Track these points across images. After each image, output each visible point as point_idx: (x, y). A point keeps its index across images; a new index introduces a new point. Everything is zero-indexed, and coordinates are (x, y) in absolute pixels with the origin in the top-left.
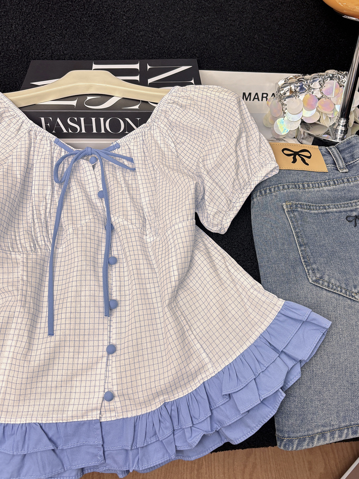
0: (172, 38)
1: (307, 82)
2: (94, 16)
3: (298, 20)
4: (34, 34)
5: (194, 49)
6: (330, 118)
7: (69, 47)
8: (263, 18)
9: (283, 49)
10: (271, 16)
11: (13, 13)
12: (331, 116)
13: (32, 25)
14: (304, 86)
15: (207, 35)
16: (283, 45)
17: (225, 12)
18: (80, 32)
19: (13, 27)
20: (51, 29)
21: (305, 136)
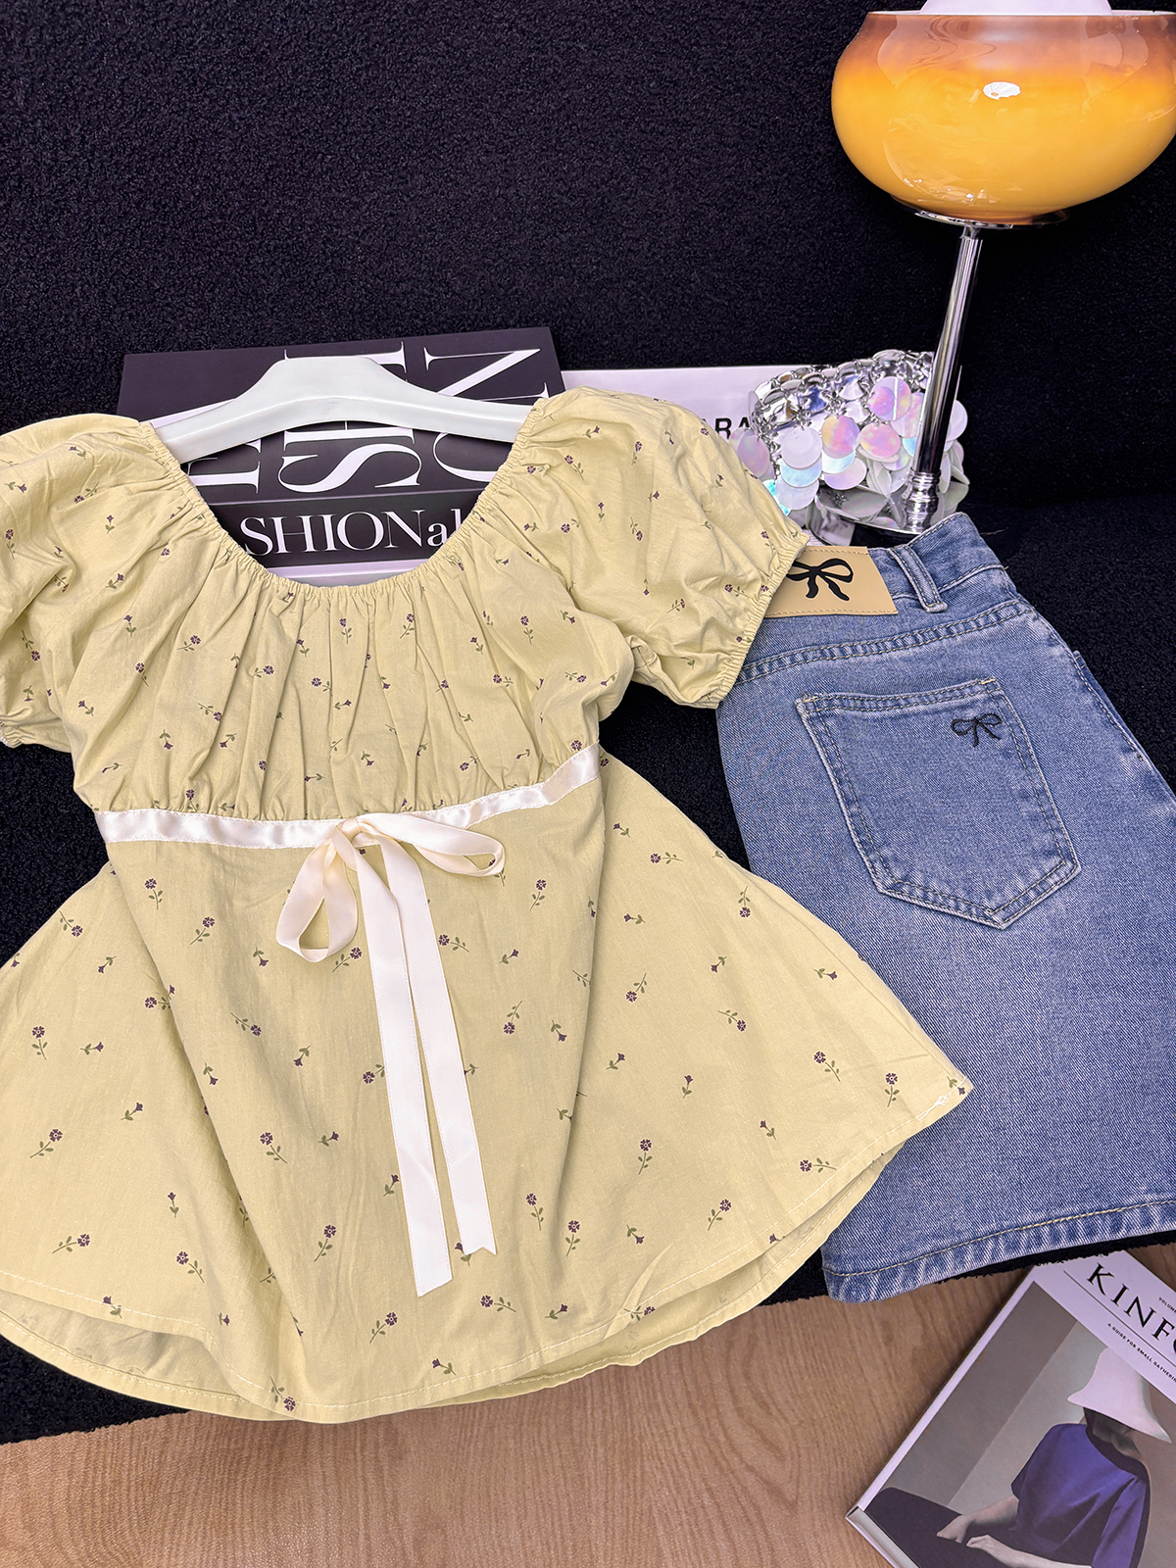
1: (828, 386)
2: (280, 250)
3: (799, 227)
4: (133, 307)
5: (539, 319)
6: (890, 472)
7: (223, 334)
8: (710, 228)
9: (765, 303)
10: (729, 221)
11: (75, 256)
12: (894, 468)
13: (124, 283)
14: (820, 396)
15: (571, 280)
16: (763, 294)
17: (613, 219)
18: (248, 294)
19: (77, 290)
20: (173, 292)
21: (833, 523)
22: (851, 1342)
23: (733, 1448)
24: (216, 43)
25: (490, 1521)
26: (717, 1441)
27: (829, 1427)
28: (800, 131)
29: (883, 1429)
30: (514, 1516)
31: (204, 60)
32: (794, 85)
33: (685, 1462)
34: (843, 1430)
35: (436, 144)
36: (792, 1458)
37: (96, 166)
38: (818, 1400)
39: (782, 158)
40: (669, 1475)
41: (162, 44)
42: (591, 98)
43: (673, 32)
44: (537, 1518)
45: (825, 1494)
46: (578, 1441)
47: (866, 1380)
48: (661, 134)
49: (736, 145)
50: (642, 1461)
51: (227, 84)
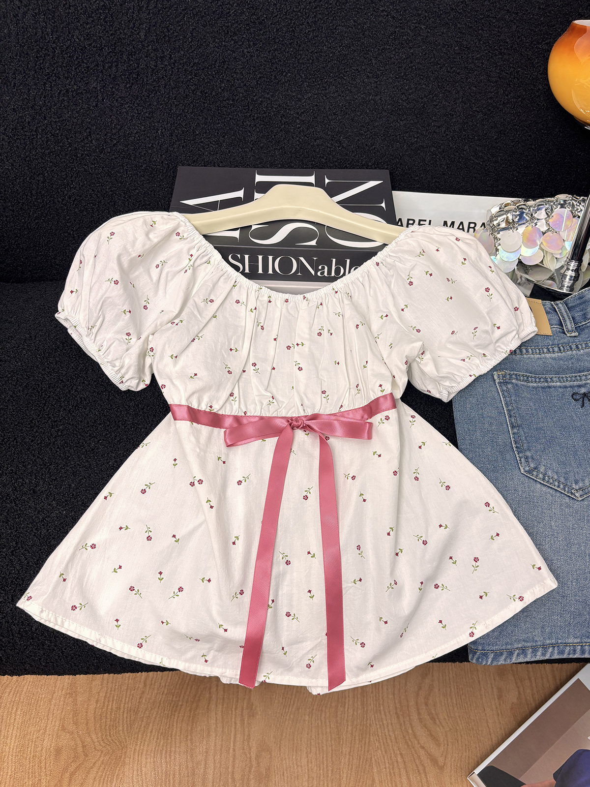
0: (357, 149)
1: (529, 210)
2: (260, 119)
3: (524, 126)
4: (184, 142)
5: (384, 163)
6: (556, 258)
7: (226, 159)
8: (477, 123)
9: (501, 165)
10: (488, 121)
11: (160, 115)
12: (558, 257)
13: (182, 130)
14: (525, 215)
15: (403, 145)
16: (501, 159)
17: (428, 116)
18: (241, 140)
19: (159, 132)
20: (205, 136)
21: (523, 282)
22: (481, 695)
23: (415, 736)
24: (240, 13)
25: (293, 752)
26: (408, 732)
27: (464, 734)
28: (531, 77)
29: (492, 739)
30: (305, 752)
31: (234, 22)
32: (530, 53)
33: (391, 739)
34: (471, 736)
35: (343, 71)
36: (444, 746)
37: (175, 70)
38: (460, 720)
39: (520, 90)
40: (382, 744)
41: (214, 12)
42: (424, 53)
43: (470, 22)
44: (316, 754)
45: (459, 765)
46: (339, 721)
47: (486, 714)
48: (458, 74)
49: (496, 82)
50: (370, 735)
51: (243, 35)
